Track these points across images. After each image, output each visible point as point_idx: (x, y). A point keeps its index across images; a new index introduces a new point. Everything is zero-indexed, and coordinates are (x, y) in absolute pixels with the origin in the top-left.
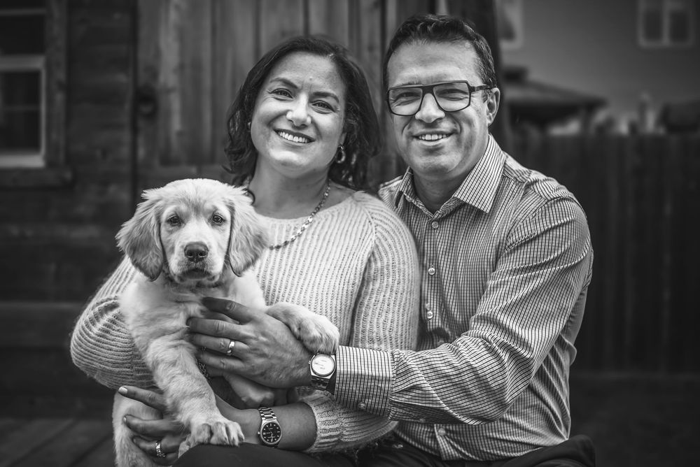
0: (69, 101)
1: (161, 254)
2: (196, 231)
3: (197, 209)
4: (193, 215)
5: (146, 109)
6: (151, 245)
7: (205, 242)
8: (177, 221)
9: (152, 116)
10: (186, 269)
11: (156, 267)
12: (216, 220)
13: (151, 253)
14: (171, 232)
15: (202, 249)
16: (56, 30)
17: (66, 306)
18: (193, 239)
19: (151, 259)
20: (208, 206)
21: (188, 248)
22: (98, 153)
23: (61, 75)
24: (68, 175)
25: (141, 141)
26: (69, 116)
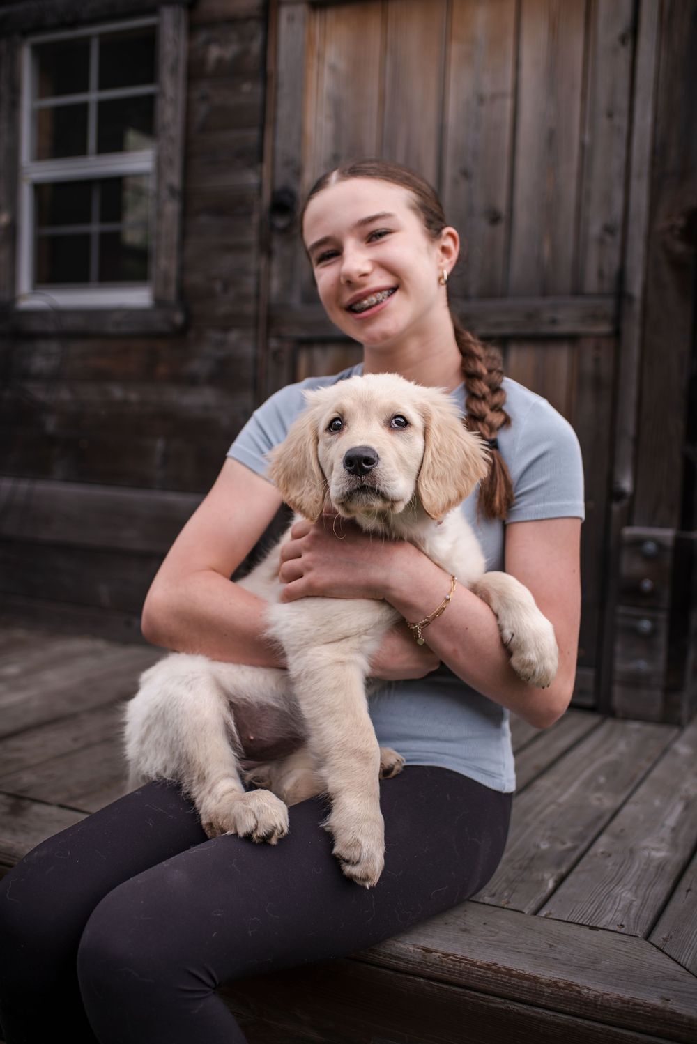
0: (186, 214)
5: (281, 222)
7: (374, 446)
8: (338, 426)
9: (290, 232)
12: (398, 423)
15: (369, 455)
16: (170, 114)
17: (174, 498)
18: (357, 443)
21: (347, 456)
22: (218, 286)
23: (174, 178)
24: (179, 318)
25: (275, 268)
26: (184, 234)
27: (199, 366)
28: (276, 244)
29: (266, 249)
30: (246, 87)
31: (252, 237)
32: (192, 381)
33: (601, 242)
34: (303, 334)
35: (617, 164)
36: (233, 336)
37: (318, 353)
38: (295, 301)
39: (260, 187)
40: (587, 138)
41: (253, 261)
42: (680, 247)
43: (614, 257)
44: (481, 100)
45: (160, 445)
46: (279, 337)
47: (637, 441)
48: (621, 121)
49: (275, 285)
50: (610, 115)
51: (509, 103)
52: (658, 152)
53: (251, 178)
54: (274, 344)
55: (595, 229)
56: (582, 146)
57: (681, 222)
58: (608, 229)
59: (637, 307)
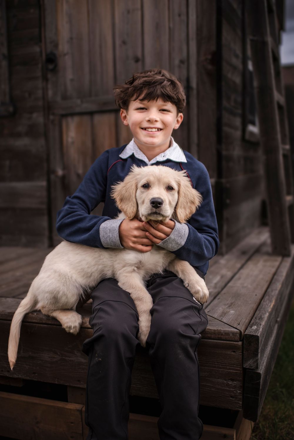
0: (11, 66)
1: (135, 205)
2: (157, 192)
3: (159, 180)
4: (156, 183)
5: (51, 67)
6: (131, 199)
7: (162, 198)
8: (147, 186)
9: (55, 71)
10: (150, 212)
11: (133, 212)
12: (170, 188)
13: (130, 204)
14: (142, 192)
15: (160, 201)
18: (156, 196)
19: (130, 208)
20: (166, 180)
21: (152, 200)
22: (27, 95)
23: (5, 51)
24: (11, 109)
25: (50, 86)
26: (11, 74)
27: (21, 129)
28: (49, 76)
29: (45, 79)
30: (32, 11)
31: (39, 74)
32: (18, 135)
33: (179, 67)
34: (64, 112)
35: (184, 35)
36: (35, 115)
37: (70, 119)
38: (59, 99)
39: (41, 52)
40: (171, 26)
41: (40, 83)
42: (210, 67)
43: (185, 72)
44: (128, 12)
45: (7, 163)
46: (53, 114)
47: (198, 145)
48: (184, 17)
49: (50, 93)
50: (180, 15)
51: (139, 13)
52: (199, 30)
53: (37, 49)
54: (51, 117)
55: (177, 62)
56: (170, 28)
57: (209, 57)
58: (182, 62)
59: (195, 92)
